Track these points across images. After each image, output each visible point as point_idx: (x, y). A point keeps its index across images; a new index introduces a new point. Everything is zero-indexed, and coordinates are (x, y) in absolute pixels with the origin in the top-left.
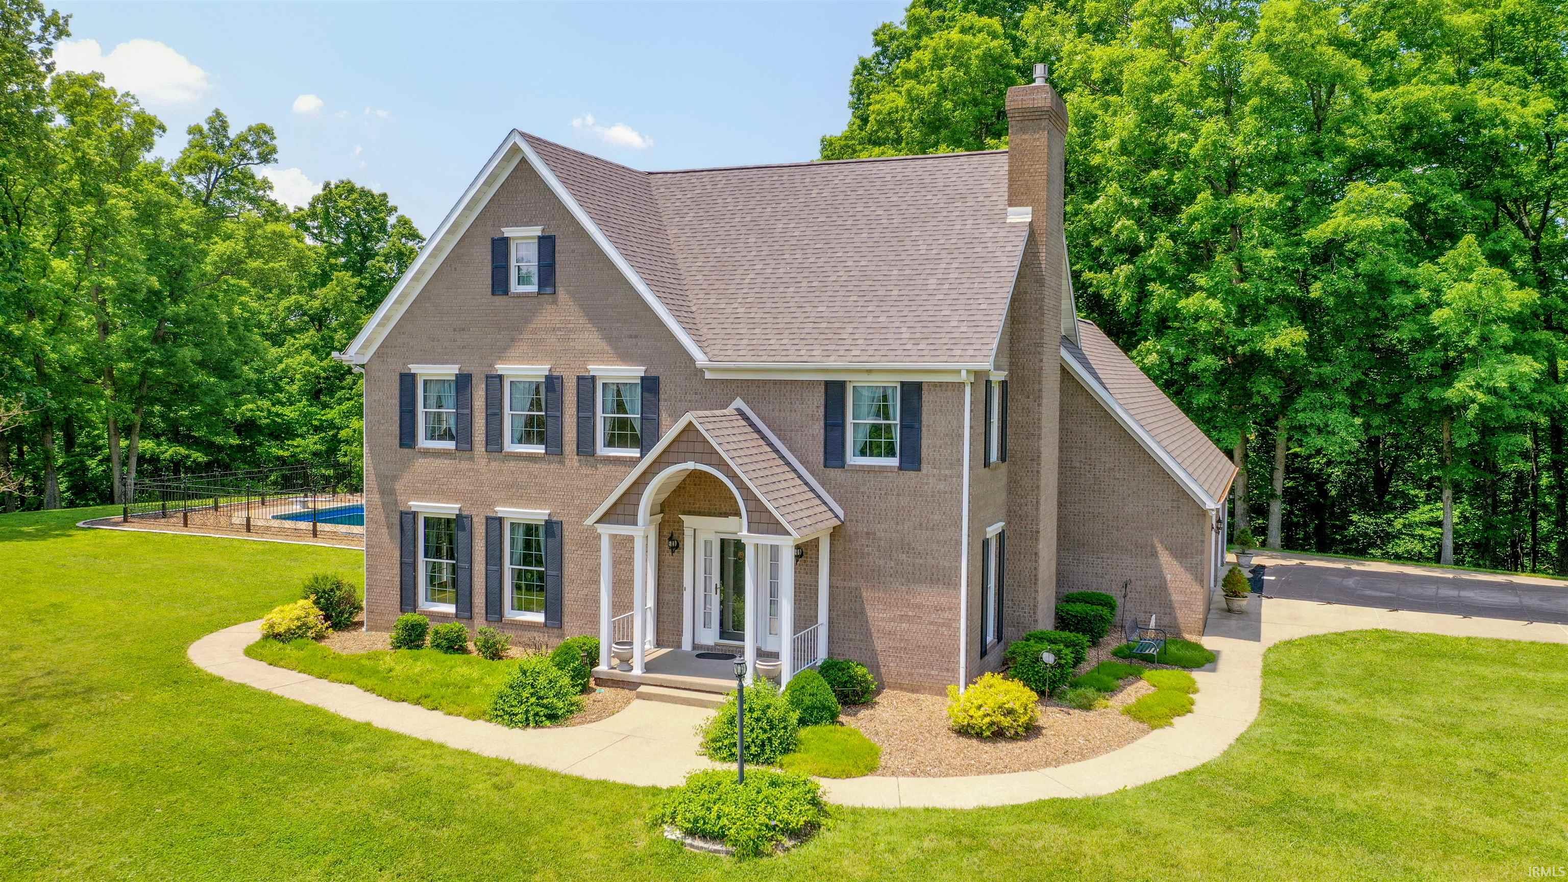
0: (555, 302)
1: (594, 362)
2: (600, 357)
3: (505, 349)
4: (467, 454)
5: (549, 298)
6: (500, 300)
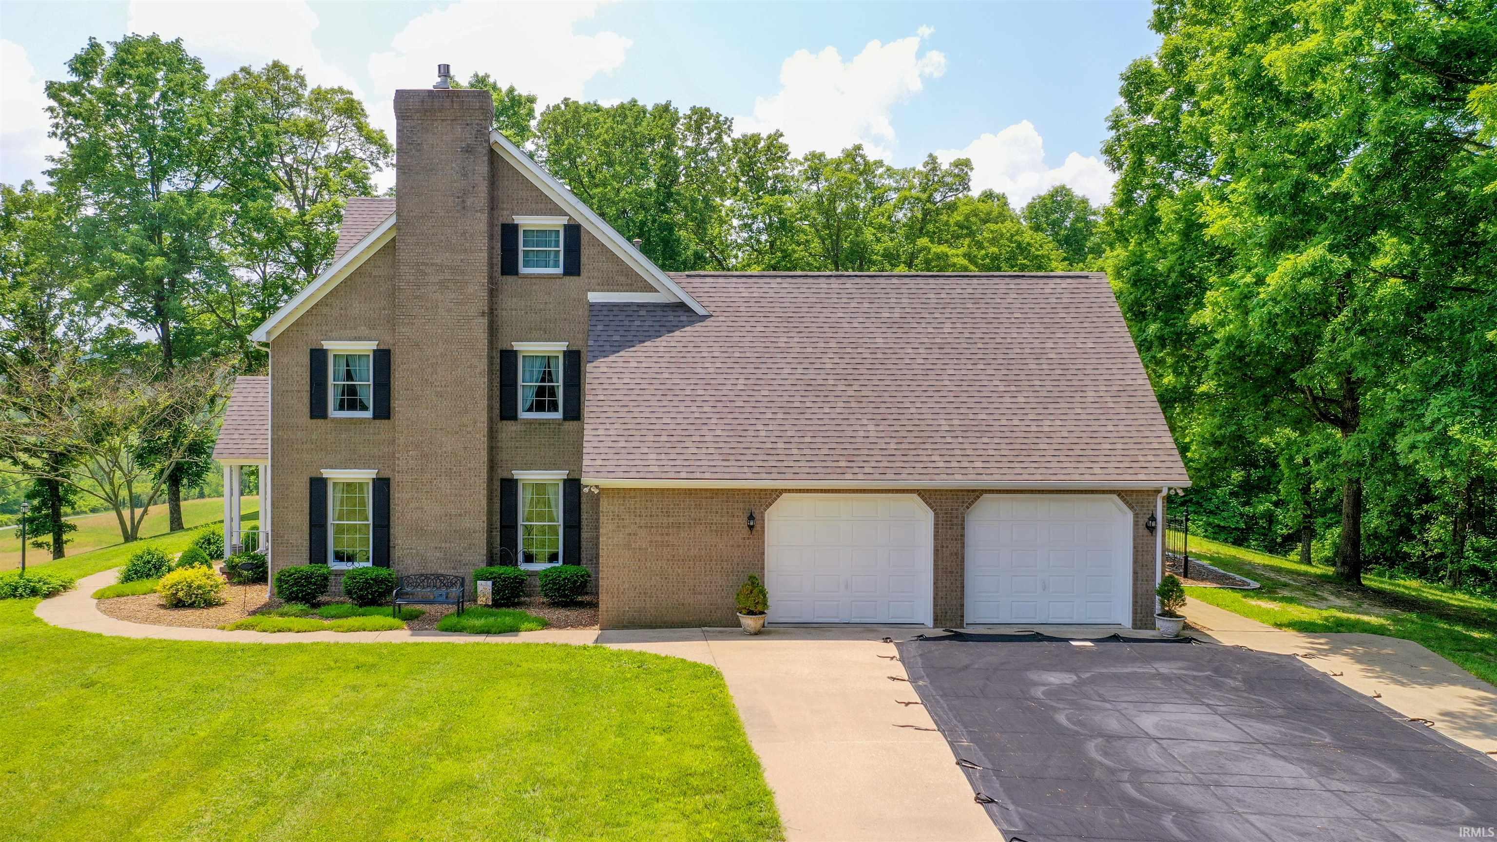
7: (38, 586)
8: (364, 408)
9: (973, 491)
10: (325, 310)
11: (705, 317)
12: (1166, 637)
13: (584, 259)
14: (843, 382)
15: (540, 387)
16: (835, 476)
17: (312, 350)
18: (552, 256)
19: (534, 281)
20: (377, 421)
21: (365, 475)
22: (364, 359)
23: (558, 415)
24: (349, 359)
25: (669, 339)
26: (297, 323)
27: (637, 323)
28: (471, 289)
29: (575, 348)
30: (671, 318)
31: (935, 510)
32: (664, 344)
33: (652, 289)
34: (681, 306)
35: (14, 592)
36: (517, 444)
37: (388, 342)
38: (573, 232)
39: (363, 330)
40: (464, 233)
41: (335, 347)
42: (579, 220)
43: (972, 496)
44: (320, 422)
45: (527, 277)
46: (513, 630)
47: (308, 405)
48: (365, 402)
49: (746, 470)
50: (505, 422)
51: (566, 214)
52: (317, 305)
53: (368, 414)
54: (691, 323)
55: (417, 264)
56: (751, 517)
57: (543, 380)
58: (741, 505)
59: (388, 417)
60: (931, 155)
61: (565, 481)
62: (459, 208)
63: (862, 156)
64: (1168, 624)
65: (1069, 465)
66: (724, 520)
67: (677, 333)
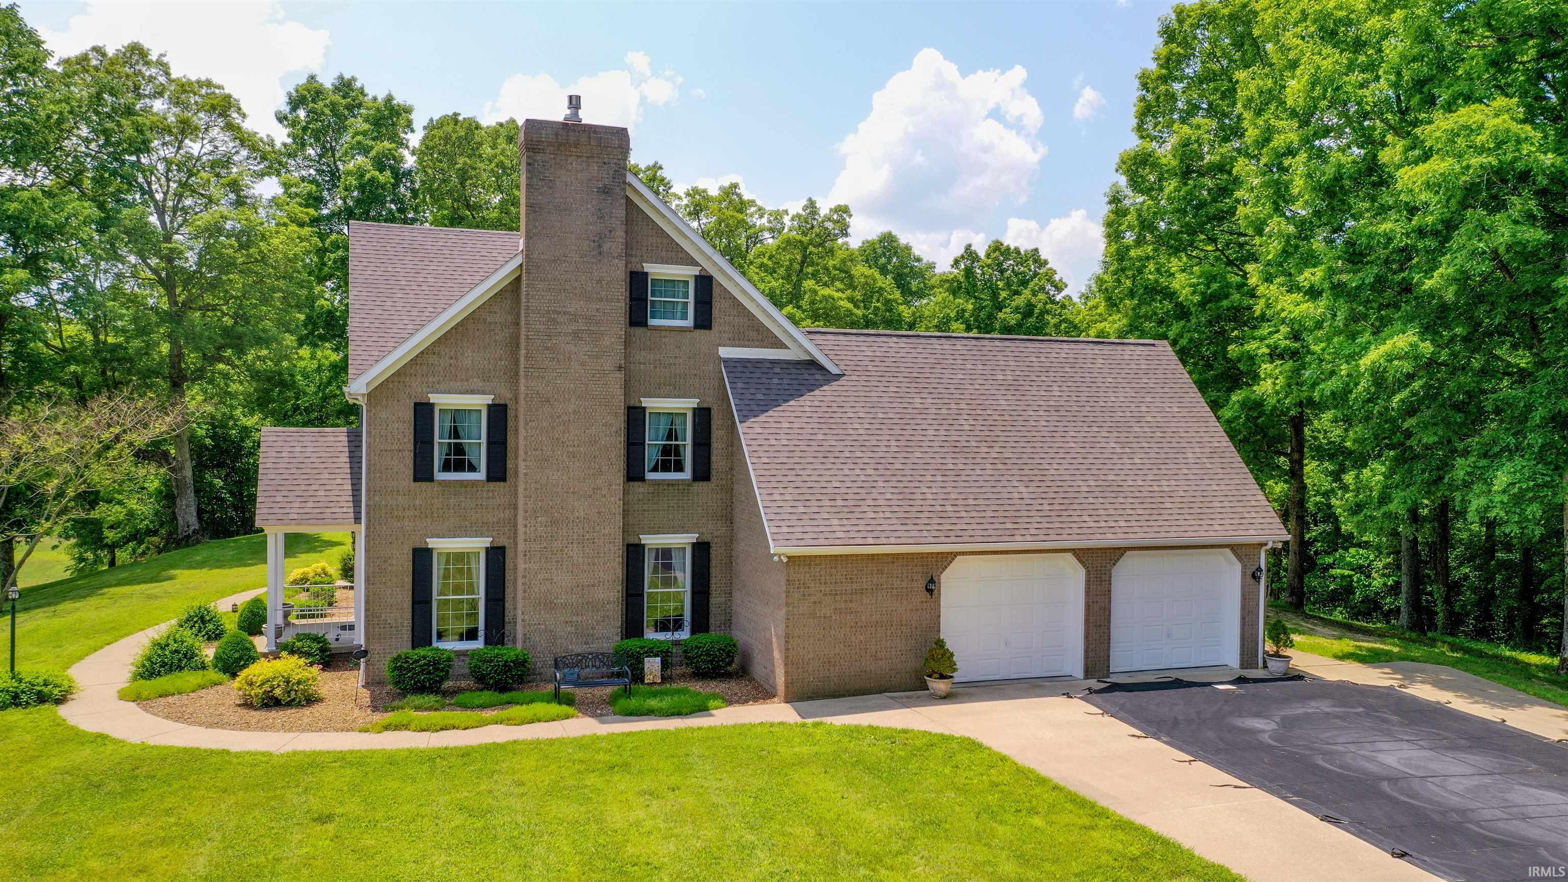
7: (46, 690)
8: (473, 468)
9: (1119, 549)
10: (433, 359)
11: (838, 377)
12: (1278, 675)
13: (715, 312)
14: (984, 444)
15: (665, 446)
16: (1007, 539)
17: (416, 404)
18: (680, 307)
19: (663, 333)
20: (491, 484)
21: (478, 544)
22: (474, 417)
23: (686, 475)
24: (457, 414)
25: (811, 398)
26: (398, 373)
27: (776, 381)
28: (606, 342)
29: (705, 405)
30: (806, 376)
31: (1086, 567)
32: (808, 403)
33: (783, 346)
34: (813, 364)
35: (15, 700)
36: (645, 507)
37: (506, 396)
38: (705, 283)
39: (477, 383)
40: (600, 281)
41: (443, 400)
42: (712, 271)
43: (1116, 554)
44: (425, 485)
45: (657, 328)
46: (702, 709)
47: (411, 466)
48: (474, 462)
49: (925, 534)
50: (631, 483)
51: (697, 264)
52: (422, 352)
53: (480, 475)
54: (828, 382)
55: (548, 312)
56: (932, 581)
57: (669, 438)
58: (920, 569)
59: (503, 479)
60: (810, 200)
61: (694, 545)
62: (595, 252)
63: (739, 196)
64: (1280, 664)
65: (1193, 522)
66: (904, 585)
67: (817, 392)
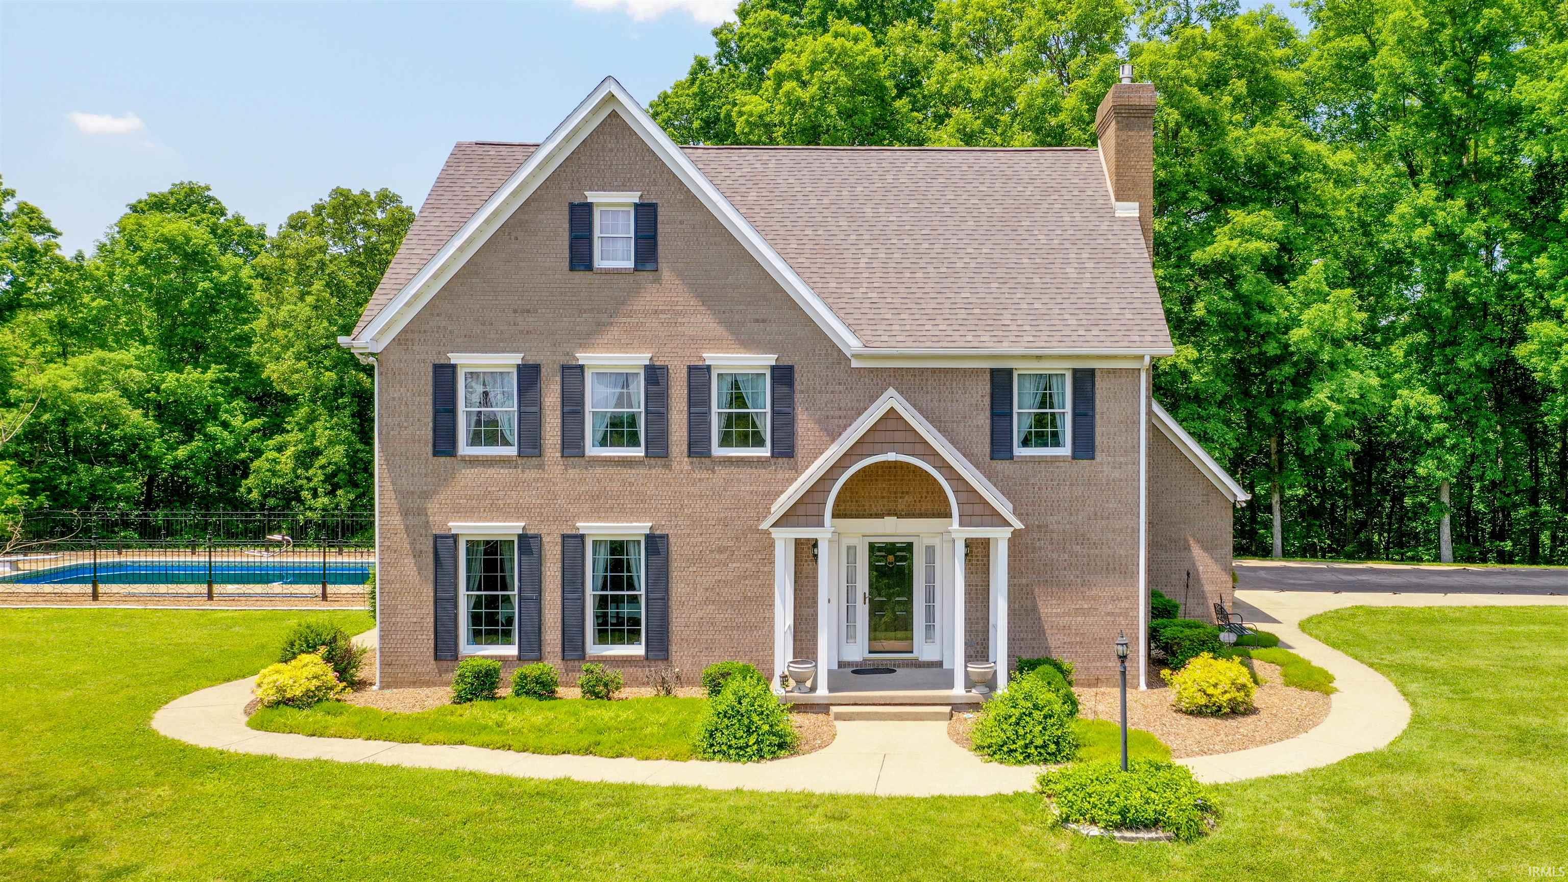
0: (658, 280)
1: (709, 350)
2: (716, 344)
3: (589, 334)
4: (535, 461)
5: (649, 276)
6: (580, 277)
